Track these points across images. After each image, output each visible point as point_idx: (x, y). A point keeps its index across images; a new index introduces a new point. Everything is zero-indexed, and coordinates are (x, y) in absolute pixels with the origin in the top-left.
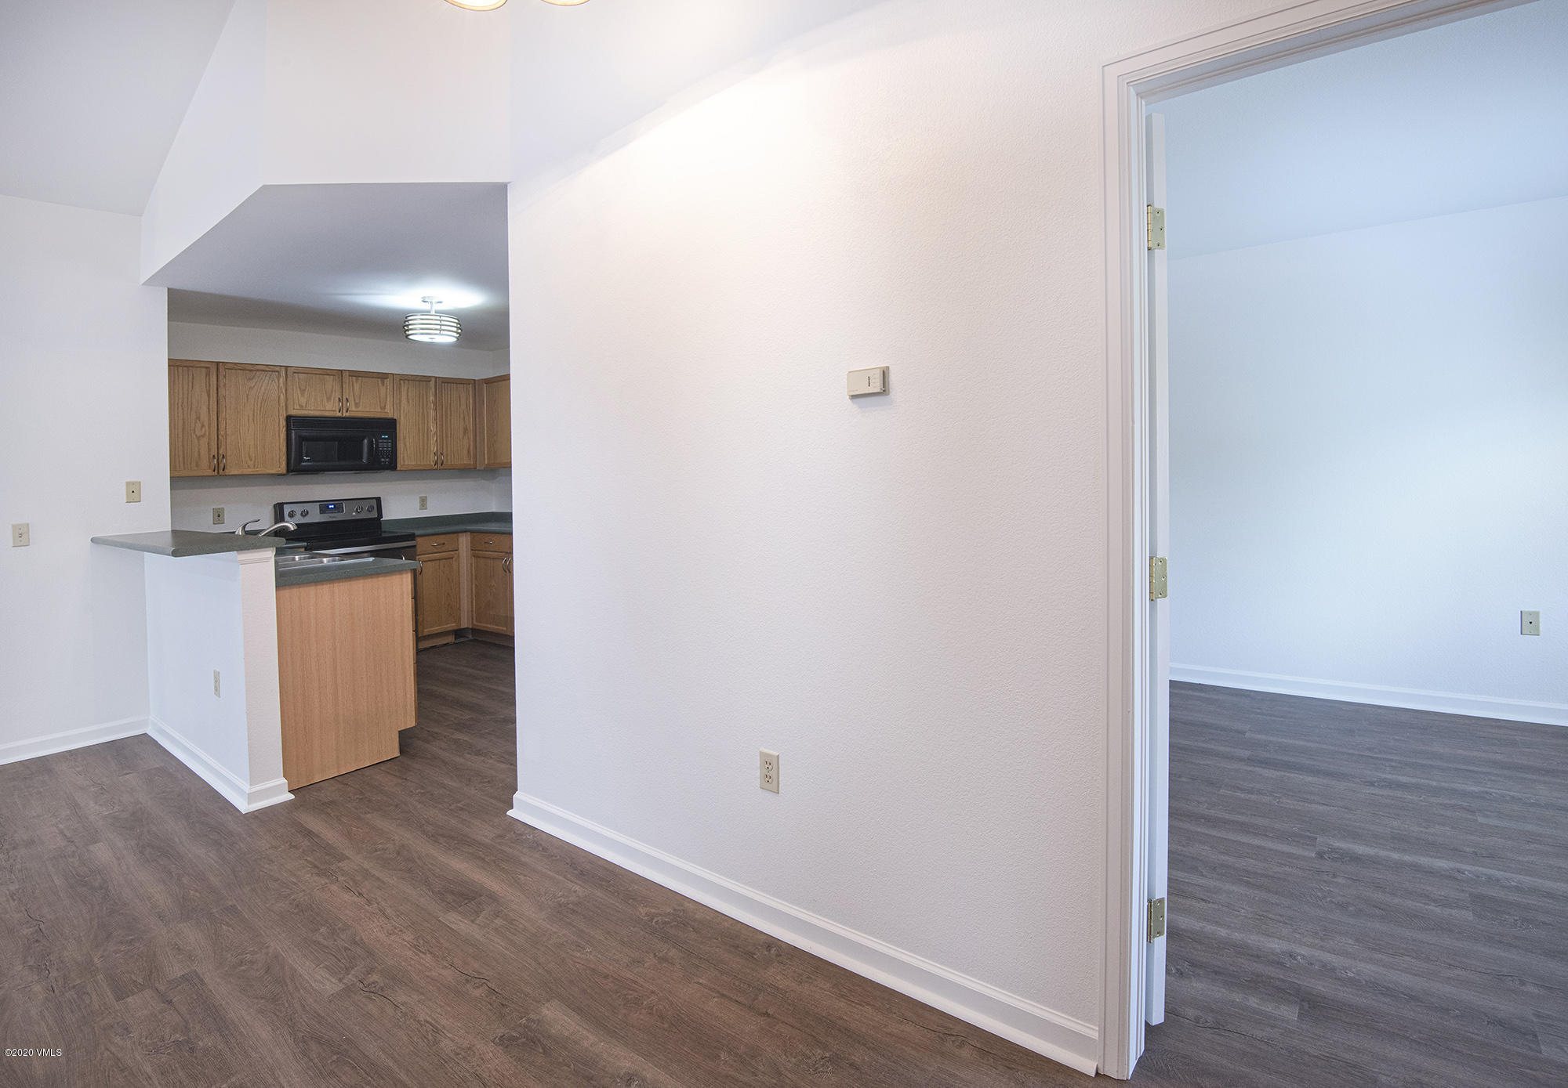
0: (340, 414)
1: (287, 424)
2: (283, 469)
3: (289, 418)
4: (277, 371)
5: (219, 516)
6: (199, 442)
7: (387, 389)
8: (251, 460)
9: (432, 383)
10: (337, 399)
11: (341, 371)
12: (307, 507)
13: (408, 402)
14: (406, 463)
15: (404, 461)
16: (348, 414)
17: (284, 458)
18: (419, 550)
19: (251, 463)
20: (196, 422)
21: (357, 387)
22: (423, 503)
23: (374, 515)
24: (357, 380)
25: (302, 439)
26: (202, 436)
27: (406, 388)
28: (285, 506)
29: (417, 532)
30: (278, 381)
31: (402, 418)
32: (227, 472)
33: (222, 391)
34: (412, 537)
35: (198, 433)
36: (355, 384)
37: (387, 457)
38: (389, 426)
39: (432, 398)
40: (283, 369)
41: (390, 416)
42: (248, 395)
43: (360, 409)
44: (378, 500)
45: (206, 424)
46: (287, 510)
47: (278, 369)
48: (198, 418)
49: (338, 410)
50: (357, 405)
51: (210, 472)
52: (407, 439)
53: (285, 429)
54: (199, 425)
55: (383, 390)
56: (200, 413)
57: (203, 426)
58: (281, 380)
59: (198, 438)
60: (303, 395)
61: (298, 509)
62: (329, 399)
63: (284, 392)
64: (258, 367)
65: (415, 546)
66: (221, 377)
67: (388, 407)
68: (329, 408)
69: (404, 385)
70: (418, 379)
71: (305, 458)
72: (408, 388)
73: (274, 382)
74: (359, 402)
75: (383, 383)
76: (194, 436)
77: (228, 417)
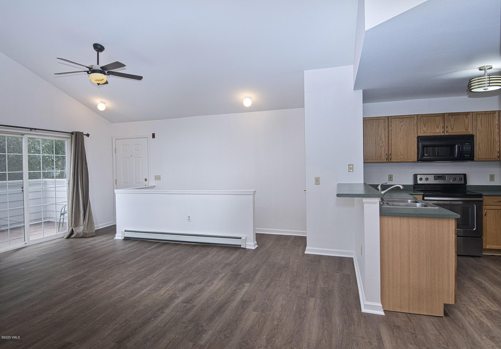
0: (443, 134)
1: (417, 140)
2: (415, 159)
3: (418, 137)
4: (413, 117)
5: (391, 178)
6: (381, 149)
7: (469, 120)
8: (402, 156)
9: (497, 115)
10: (442, 127)
11: (444, 114)
12: (428, 176)
13: (482, 125)
14: (480, 157)
15: (479, 156)
16: (447, 134)
17: (416, 155)
18: (485, 203)
19: (402, 157)
20: (380, 141)
21: (452, 120)
22: (492, 178)
23: (462, 182)
24: (452, 118)
25: (424, 146)
26: (382, 146)
27: (480, 119)
28: (418, 175)
29: (484, 194)
30: (414, 121)
31: (478, 134)
32: (392, 160)
33: (390, 128)
34: (481, 196)
35: (381, 145)
37: (468, 154)
38: (470, 139)
39: (497, 122)
40: (416, 116)
41: (471, 133)
42: (400, 129)
43: (454, 131)
44: (465, 175)
45: (384, 142)
46: (419, 177)
47: (414, 116)
48: (381, 139)
49: (442, 133)
50: (452, 129)
51: (385, 161)
52: (481, 145)
53: (416, 142)
54: (381, 142)
55: (466, 121)
56: (381, 137)
57: (382, 142)
58: (415, 121)
59: (381, 147)
60: (425, 126)
61: (424, 177)
62: (438, 127)
63: (416, 126)
64: (405, 116)
65: (482, 201)
66: (390, 122)
67: (469, 128)
68: (438, 131)
69: (479, 117)
70: (488, 113)
71: (425, 155)
72: (481, 118)
73: (412, 122)
74: (453, 128)
75: (467, 117)
76: (379, 146)
77: (392, 138)
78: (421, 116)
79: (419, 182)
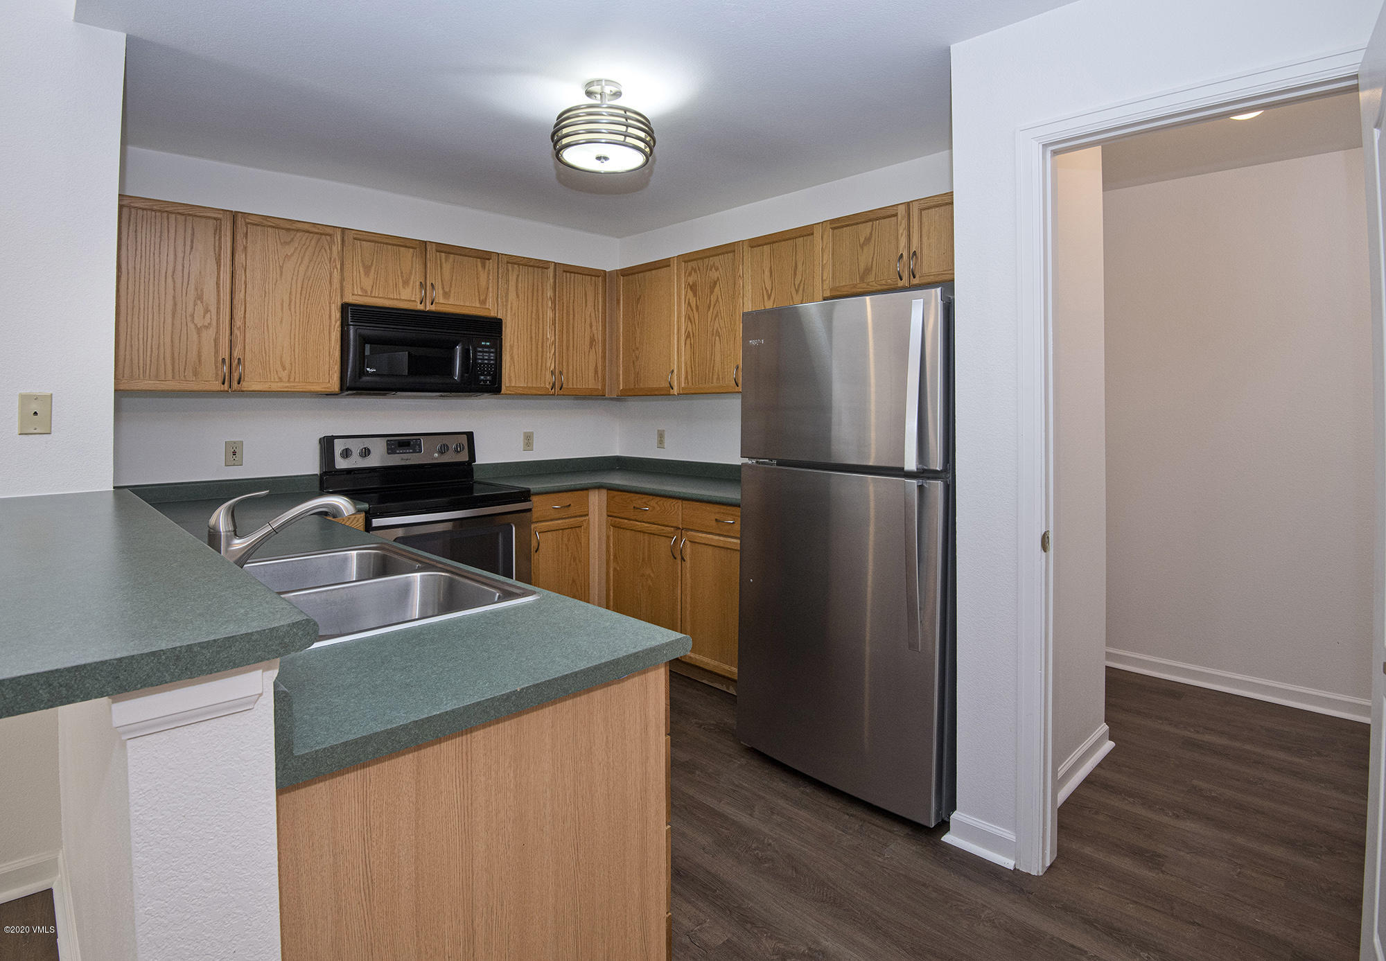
0: (421, 307)
1: (342, 317)
2: (334, 384)
3: (345, 307)
4: (330, 235)
5: (234, 453)
6: (200, 336)
7: (489, 274)
8: (284, 369)
9: (551, 271)
10: (418, 284)
11: (426, 242)
12: (367, 443)
13: (518, 297)
14: (513, 385)
15: (510, 381)
16: (433, 308)
17: (337, 368)
18: (536, 514)
19: (284, 374)
20: (195, 305)
21: (447, 267)
22: (528, 440)
23: (464, 457)
24: (447, 258)
25: (363, 340)
26: (207, 327)
27: (515, 277)
28: (336, 441)
30: (331, 250)
31: (509, 318)
32: (246, 385)
33: (240, 257)
34: (525, 495)
35: (199, 321)
36: (444, 265)
37: (489, 374)
38: (491, 328)
39: (550, 293)
40: (339, 233)
41: (493, 314)
42: (281, 267)
43: (451, 301)
44: (470, 436)
45: (213, 309)
46: (339, 446)
47: (331, 232)
48: (200, 297)
49: (419, 303)
50: (446, 295)
51: (216, 386)
52: (515, 350)
53: (339, 323)
54: (200, 309)
55: (483, 277)
56: (202, 290)
57: (207, 311)
58: (335, 249)
59: (199, 330)
60: (367, 274)
61: (357, 447)
62: (406, 283)
63: (339, 267)
64: (299, 226)
65: (530, 510)
66: (239, 237)
67: (490, 300)
68: (407, 297)
69: (513, 270)
70: (531, 264)
71: (368, 369)
72: (518, 276)
73: (323, 250)
74: (450, 291)
75: (484, 266)
76: (191, 326)
77: (248, 299)
78: (355, 236)
79: (341, 464)
